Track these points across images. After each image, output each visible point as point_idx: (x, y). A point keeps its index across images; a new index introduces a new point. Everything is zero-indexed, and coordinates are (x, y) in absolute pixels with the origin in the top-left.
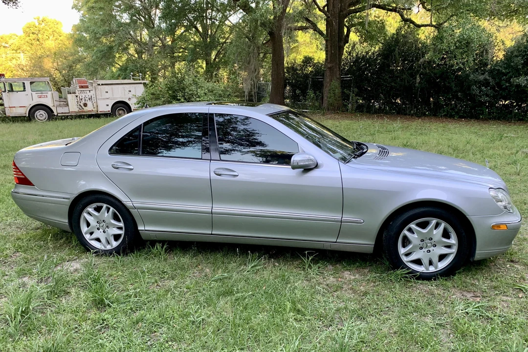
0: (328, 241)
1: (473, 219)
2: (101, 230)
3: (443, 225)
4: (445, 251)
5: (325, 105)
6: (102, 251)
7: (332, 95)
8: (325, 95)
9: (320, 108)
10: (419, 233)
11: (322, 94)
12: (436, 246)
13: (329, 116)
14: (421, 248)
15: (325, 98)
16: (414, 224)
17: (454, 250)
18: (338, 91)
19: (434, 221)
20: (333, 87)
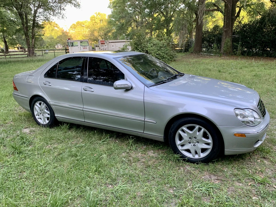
0: (139, 132)
1: (221, 128)
2: (42, 115)
3: (203, 130)
4: (205, 146)
5: (222, 51)
6: (42, 124)
7: (226, 46)
8: (222, 46)
9: (219, 53)
10: (188, 133)
11: (221, 45)
12: (199, 143)
13: (223, 58)
14: (190, 143)
15: (222, 48)
16: (184, 127)
17: (210, 147)
18: (230, 44)
19: (197, 127)
20: (226, 41)
